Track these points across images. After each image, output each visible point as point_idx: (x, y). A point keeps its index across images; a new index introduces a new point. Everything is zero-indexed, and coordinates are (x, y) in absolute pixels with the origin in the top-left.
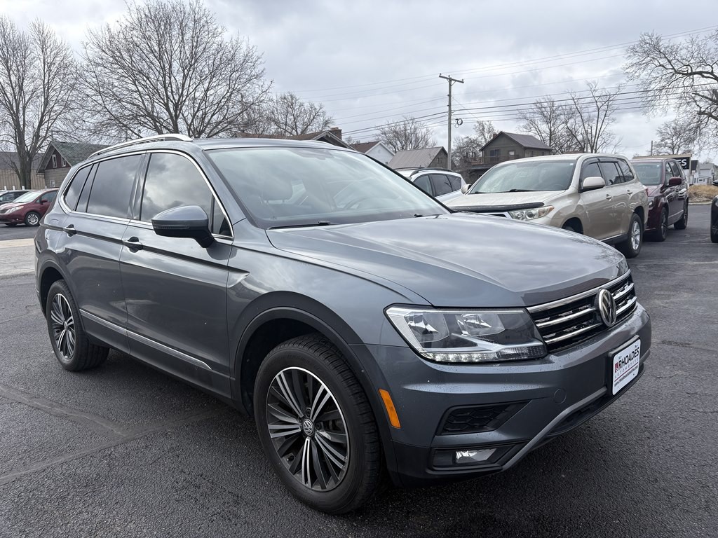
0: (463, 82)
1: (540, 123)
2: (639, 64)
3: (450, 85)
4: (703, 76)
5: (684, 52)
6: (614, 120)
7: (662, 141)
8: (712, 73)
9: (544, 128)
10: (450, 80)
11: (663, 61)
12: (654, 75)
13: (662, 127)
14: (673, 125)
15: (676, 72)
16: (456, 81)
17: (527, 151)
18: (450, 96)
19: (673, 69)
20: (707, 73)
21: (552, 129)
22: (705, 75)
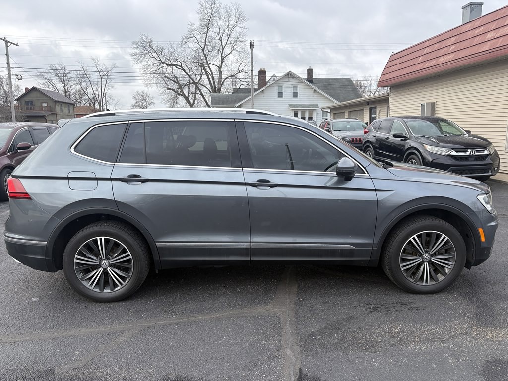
0: (18, 46)
1: (56, 83)
2: (140, 54)
3: (7, 46)
4: (177, 68)
5: (166, 51)
6: (112, 87)
7: (136, 103)
8: (181, 66)
9: (60, 86)
10: (7, 42)
11: (154, 54)
12: (150, 62)
13: (135, 94)
14: (142, 94)
15: (163, 63)
16: (12, 43)
17: (57, 104)
18: (7, 55)
19: (161, 60)
20: (179, 66)
21: (66, 89)
22: (178, 67)
